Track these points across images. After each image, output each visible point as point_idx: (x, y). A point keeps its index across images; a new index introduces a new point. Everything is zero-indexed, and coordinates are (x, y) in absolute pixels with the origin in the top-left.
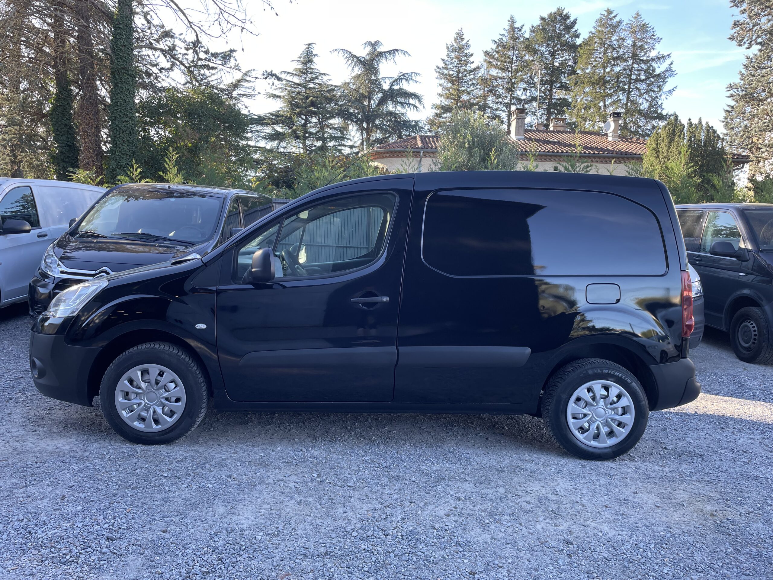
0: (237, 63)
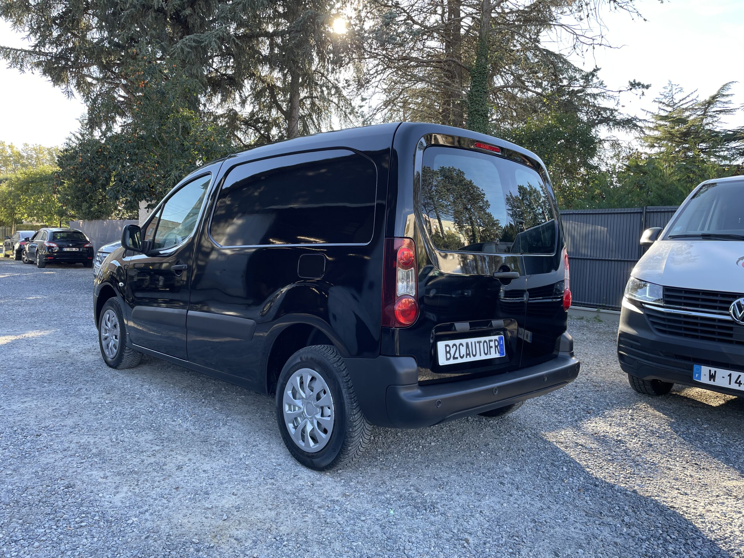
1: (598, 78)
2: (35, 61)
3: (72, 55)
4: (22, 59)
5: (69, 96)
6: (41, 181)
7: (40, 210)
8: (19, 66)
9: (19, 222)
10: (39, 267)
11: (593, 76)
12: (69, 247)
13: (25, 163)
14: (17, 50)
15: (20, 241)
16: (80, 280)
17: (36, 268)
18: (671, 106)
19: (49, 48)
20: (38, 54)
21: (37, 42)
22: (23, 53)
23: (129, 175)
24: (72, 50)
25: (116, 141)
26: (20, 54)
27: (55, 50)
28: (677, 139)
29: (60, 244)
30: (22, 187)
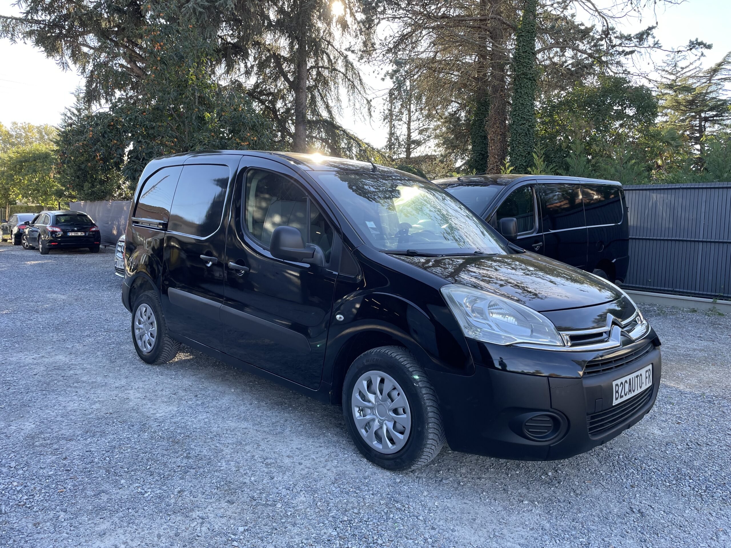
0: (656, 40)
1: (654, 37)
2: (28, 30)
3: (66, 23)
4: (13, 27)
5: (64, 68)
6: (35, 160)
7: (34, 190)
8: (10, 35)
9: (12, 203)
10: (42, 253)
11: (648, 34)
12: (73, 231)
13: (14, 142)
14: (7, 18)
15: (18, 224)
16: (92, 269)
17: (39, 254)
18: (674, 74)
19: (42, 15)
20: (30, 23)
21: (28, 9)
22: (14, 21)
23: (147, 152)
24: (66, 17)
25: (129, 113)
26: (10, 23)
27: (48, 18)
28: (683, 108)
29: (63, 228)
30: (15, 166)
